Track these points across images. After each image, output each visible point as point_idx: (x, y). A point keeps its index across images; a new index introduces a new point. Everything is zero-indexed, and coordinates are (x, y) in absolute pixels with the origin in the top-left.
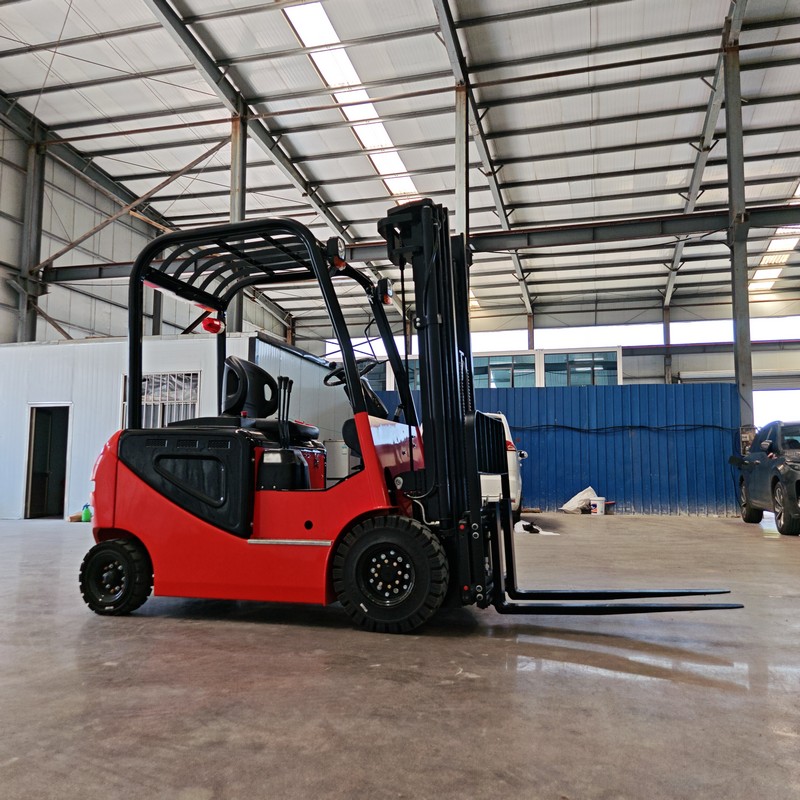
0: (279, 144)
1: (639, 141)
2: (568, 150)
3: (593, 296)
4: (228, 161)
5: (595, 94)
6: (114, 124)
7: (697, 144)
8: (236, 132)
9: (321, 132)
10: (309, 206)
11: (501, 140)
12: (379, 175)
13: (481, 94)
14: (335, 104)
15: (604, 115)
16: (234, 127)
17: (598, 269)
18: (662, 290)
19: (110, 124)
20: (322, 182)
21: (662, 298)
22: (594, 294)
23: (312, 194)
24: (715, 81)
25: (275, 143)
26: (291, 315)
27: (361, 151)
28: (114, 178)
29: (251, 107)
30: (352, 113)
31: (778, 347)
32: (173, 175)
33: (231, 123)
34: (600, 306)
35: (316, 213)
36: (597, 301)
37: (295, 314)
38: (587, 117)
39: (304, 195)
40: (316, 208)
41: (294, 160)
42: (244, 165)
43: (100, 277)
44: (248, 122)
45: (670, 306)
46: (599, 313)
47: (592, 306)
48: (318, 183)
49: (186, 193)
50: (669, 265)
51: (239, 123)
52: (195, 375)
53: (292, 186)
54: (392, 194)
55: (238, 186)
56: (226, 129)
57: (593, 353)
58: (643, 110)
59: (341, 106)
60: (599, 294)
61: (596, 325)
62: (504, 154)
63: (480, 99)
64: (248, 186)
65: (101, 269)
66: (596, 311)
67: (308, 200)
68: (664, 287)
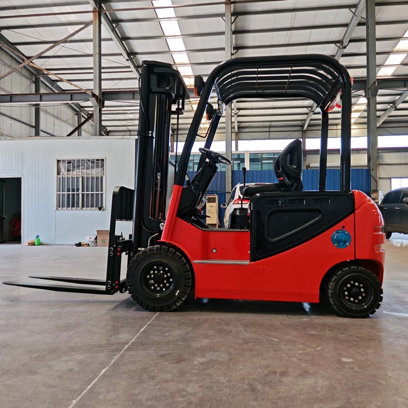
0: (116, 29)
1: (310, 41)
2: (274, 44)
3: (268, 124)
4: (91, 36)
5: (294, 13)
6: (17, 10)
7: (338, 45)
8: (96, 19)
9: (141, 23)
10: (129, 67)
11: (240, 36)
12: (170, 51)
13: (235, 8)
14: (152, 7)
15: (295, 25)
16: (95, 16)
17: (274, 110)
18: (303, 122)
19: (15, 10)
20: (137, 53)
21: (302, 126)
22: (269, 123)
23: (131, 60)
24: (356, 11)
25: (114, 28)
26: (106, 129)
27: (162, 36)
28: (12, 44)
29: (102, 4)
30: (161, 13)
31: (356, 152)
32: (56, 43)
33: (92, 14)
34: (272, 129)
35: (132, 71)
36: (270, 127)
37: (109, 129)
38: (288, 26)
39: (127, 60)
40: (133, 68)
41: (124, 39)
42: (100, 40)
43: (11, 102)
44: (102, 14)
45: (306, 130)
46: (270, 133)
47: (267, 129)
48: (135, 54)
49: (56, 55)
50: (309, 109)
51: (97, 14)
52: (103, 160)
53: (121, 54)
54: (175, 63)
55: (97, 51)
56: (90, 17)
57: (274, 153)
58: (316, 24)
59: (155, 8)
60: (272, 123)
61: (269, 139)
62: (240, 44)
63: (233, 11)
64: (102, 53)
65: (11, 97)
66: (269, 132)
67: (129, 63)
68: (304, 120)
